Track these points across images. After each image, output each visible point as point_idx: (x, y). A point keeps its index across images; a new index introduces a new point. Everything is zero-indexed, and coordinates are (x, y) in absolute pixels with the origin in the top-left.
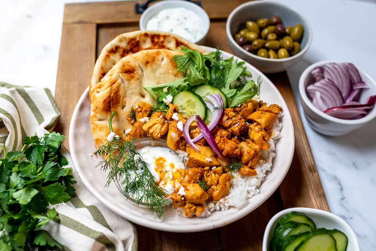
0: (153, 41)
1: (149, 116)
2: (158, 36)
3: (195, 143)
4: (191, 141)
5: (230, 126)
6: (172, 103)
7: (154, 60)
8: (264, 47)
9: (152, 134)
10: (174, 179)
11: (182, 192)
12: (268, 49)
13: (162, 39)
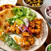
0: (5, 7)
1: (10, 26)
2: (7, 5)
3: (24, 31)
4: (23, 31)
5: (32, 26)
6: (14, 22)
7: (7, 12)
8: (33, 3)
9: (12, 31)
10: (20, 41)
11: (24, 44)
12: (34, 4)
13: (8, 6)
